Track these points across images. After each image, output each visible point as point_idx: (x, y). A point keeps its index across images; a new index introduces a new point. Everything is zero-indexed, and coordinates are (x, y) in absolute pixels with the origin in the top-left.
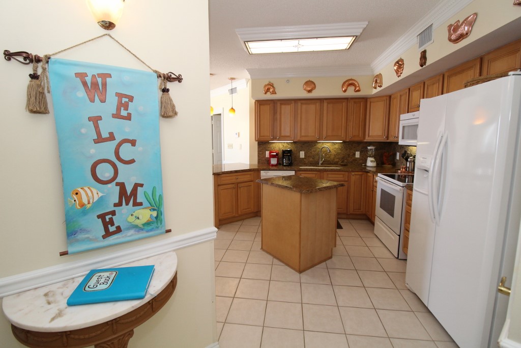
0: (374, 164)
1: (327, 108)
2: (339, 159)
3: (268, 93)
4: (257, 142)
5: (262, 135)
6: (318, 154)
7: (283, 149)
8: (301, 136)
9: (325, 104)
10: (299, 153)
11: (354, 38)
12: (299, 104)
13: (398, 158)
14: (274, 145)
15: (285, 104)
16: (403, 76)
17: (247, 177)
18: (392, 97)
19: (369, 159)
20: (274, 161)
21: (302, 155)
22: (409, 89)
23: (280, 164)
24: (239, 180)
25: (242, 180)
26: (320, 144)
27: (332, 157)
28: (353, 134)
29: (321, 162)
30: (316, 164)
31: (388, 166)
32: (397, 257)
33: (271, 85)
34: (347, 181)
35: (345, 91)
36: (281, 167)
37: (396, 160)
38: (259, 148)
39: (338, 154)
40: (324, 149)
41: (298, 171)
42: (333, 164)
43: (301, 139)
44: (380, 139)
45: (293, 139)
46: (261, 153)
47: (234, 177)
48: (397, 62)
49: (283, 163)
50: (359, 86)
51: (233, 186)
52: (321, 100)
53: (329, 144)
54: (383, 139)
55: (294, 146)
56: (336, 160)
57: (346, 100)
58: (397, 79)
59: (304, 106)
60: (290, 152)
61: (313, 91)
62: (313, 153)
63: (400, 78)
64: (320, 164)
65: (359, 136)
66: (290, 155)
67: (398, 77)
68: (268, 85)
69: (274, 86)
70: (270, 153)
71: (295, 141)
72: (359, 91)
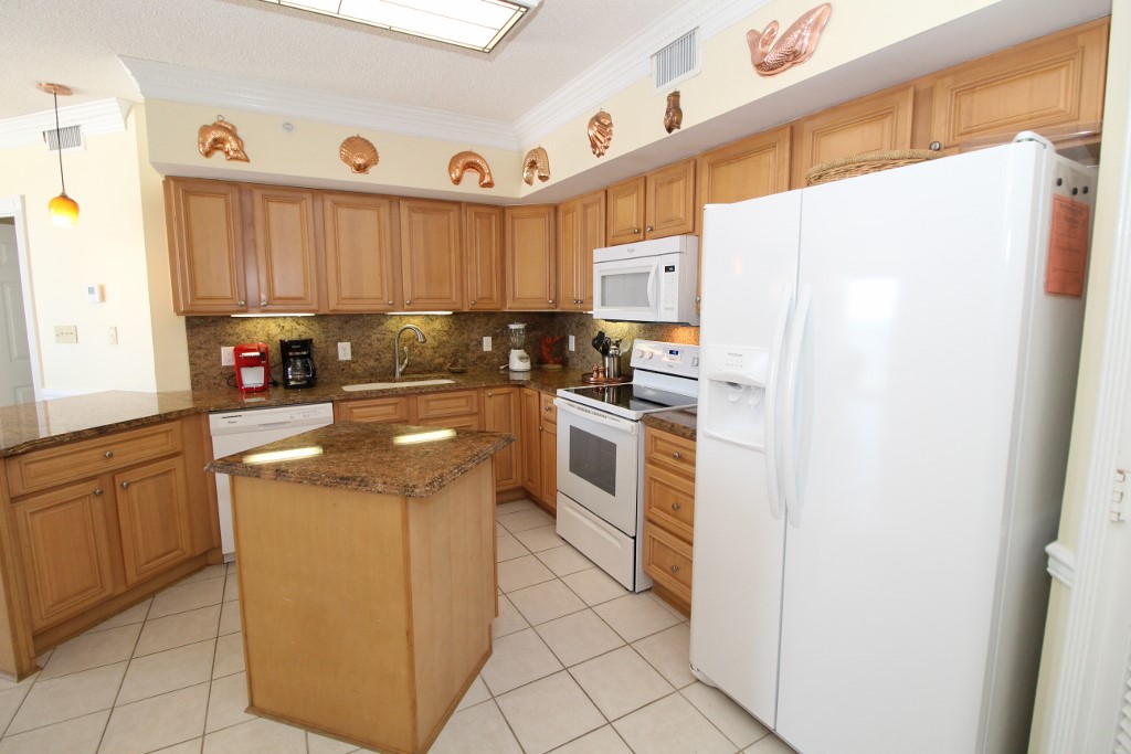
0: (526, 365)
1: (410, 224)
2: (444, 356)
3: (219, 155)
4: (182, 320)
5: (201, 293)
6: (390, 348)
7: (282, 337)
8: (340, 299)
9: (404, 211)
10: (336, 346)
11: (519, 14)
12: (328, 204)
13: (572, 347)
14: (249, 326)
15: (279, 200)
16: (610, 155)
17: (155, 444)
18: (561, 208)
19: (515, 355)
20: (253, 377)
21: (344, 351)
22: (606, 192)
23: (275, 384)
24: (116, 463)
25: (132, 458)
26: (393, 321)
27: (428, 353)
28: (477, 292)
29: (400, 369)
30: (388, 375)
31: (553, 367)
32: (631, 589)
33: (226, 129)
34: (476, 414)
35: (457, 181)
36: (278, 393)
37: (567, 354)
38: (190, 338)
39: (442, 344)
40: (406, 334)
41: (341, 401)
42: (430, 372)
43: (341, 307)
44: (540, 305)
45: (315, 307)
46: (202, 353)
47: (97, 454)
48: (597, 118)
49: (286, 380)
50: (489, 174)
51: (94, 486)
52: (393, 199)
53: (416, 321)
54: (546, 305)
55: (316, 327)
56: (437, 361)
57: (456, 208)
58: (595, 162)
59: (343, 213)
60: (305, 344)
61: (372, 170)
62: (376, 344)
63: (602, 160)
64: (398, 375)
65: (491, 299)
66: (309, 356)
67: (598, 156)
68: (217, 126)
69: (239, 134)
70: (238, 351)
71: (322, 312)
72: (490, 185)
